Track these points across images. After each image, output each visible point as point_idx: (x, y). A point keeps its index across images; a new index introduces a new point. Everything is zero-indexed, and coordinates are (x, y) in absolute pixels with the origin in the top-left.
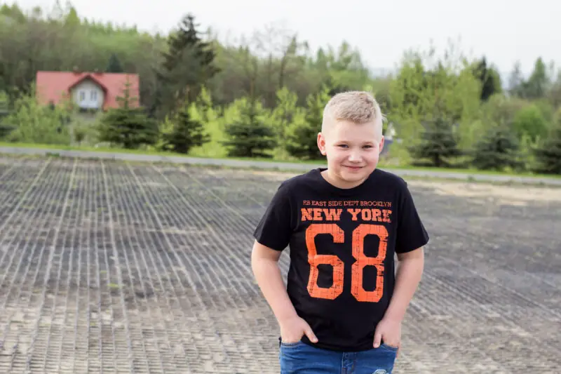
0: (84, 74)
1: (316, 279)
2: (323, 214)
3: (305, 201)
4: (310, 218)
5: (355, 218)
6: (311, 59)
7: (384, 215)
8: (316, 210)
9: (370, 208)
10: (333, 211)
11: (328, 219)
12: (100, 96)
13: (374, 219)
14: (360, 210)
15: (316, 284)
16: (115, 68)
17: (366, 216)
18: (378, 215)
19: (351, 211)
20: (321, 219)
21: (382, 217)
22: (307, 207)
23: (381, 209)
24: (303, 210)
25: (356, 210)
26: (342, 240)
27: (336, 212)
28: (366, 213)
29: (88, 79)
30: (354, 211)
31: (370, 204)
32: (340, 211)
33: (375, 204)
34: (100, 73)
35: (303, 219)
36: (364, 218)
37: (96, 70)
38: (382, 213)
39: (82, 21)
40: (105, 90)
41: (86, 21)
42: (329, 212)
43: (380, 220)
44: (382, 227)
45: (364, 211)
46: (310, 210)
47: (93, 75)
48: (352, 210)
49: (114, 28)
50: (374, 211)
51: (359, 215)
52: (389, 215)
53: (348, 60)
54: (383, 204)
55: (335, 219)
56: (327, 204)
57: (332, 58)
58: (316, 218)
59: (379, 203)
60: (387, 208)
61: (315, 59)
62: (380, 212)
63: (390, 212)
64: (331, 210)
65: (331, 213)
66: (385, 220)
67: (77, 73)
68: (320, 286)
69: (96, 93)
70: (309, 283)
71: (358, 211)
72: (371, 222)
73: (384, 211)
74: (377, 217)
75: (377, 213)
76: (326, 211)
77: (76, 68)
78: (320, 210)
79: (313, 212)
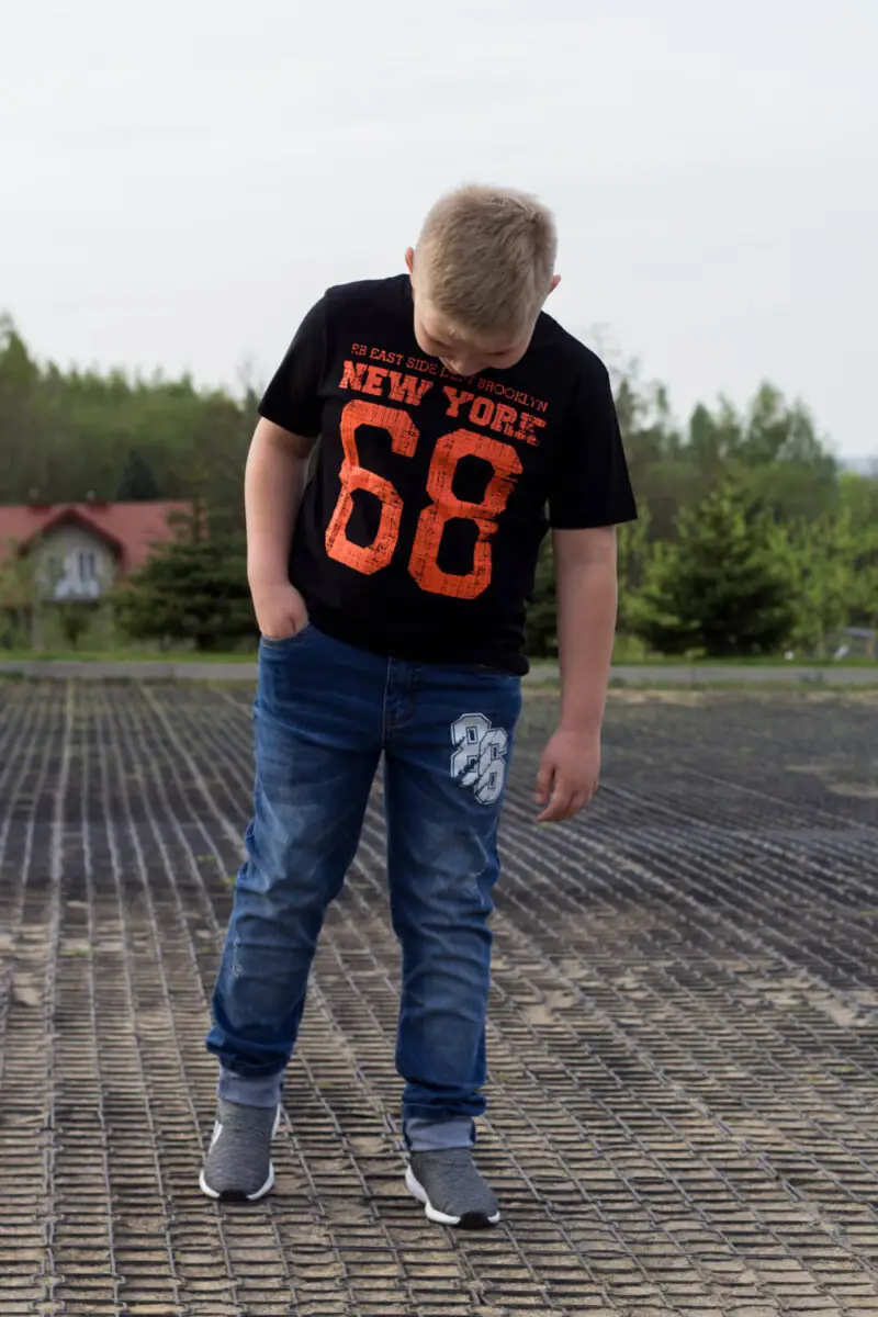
0: (58, 510)
1: (345, 520)
2: (386, 383)
3: (355, 346)
4: (356, 386)
5: (453, 412)
6: (675, 438)
7: (523, 425)
8: (373, 370)
9: (497, 399)
10: (411, 381)
11: (393, 396)
12: (103, 565)
13: (496, 427)
14: (471, 396)
15: (342, 532)
16: (141, 488)
17: (480, 415)
18: (507, 419)
19: (450, 392)
20: (378, 392)
21: (516, 426)
22: (356, 360)
23: (520, 409)
24: (348, 365)
25: (464, 394)
26: (410, 452)
27: (418, 386)
28: (483, 408)
29: (71, 521)
30: (458, 395)
31: (499, 389)
32: (426, 386)
33: (509, 393)
34: (100, 504)
35: (343, 385)
36: (473, 417)
37: (91, 495)
38: (519, 419)
39: (43, 369)
40: (116, 550)
41: (54, 370)
42: (401, 381)
43: (509, 431)
44: (509, 448)
45: (480, 400)
46: (361, 367)
47: (82, 510)
48: (454, 391)
49: (131, 383)
50: (502, 408)
51: (465, 408)
52: (536, 427)
53: (777, 434)
54: (529, 401)
55: (409, 401)
56: (404, 362)
57: (733, 432)
58: (368, 389)
59: (518, 396)
60: (534, 412)
61: (686, 437)
62: (516, 415)
63: (540, 423)
64: (407, 378)
65: (404, 386)
66: (519, 435)
67: (39, 506)
68: (349, 538)
69: (92, 558)
70: (332, 525)
71: (466, 396)
72: (485, 431)
73: (525, 416)
74: (503, 424)
75: (506, 414)
76: (395, 376)
77: (34, 493)
78: (384, 372)
79: (366, 373)
